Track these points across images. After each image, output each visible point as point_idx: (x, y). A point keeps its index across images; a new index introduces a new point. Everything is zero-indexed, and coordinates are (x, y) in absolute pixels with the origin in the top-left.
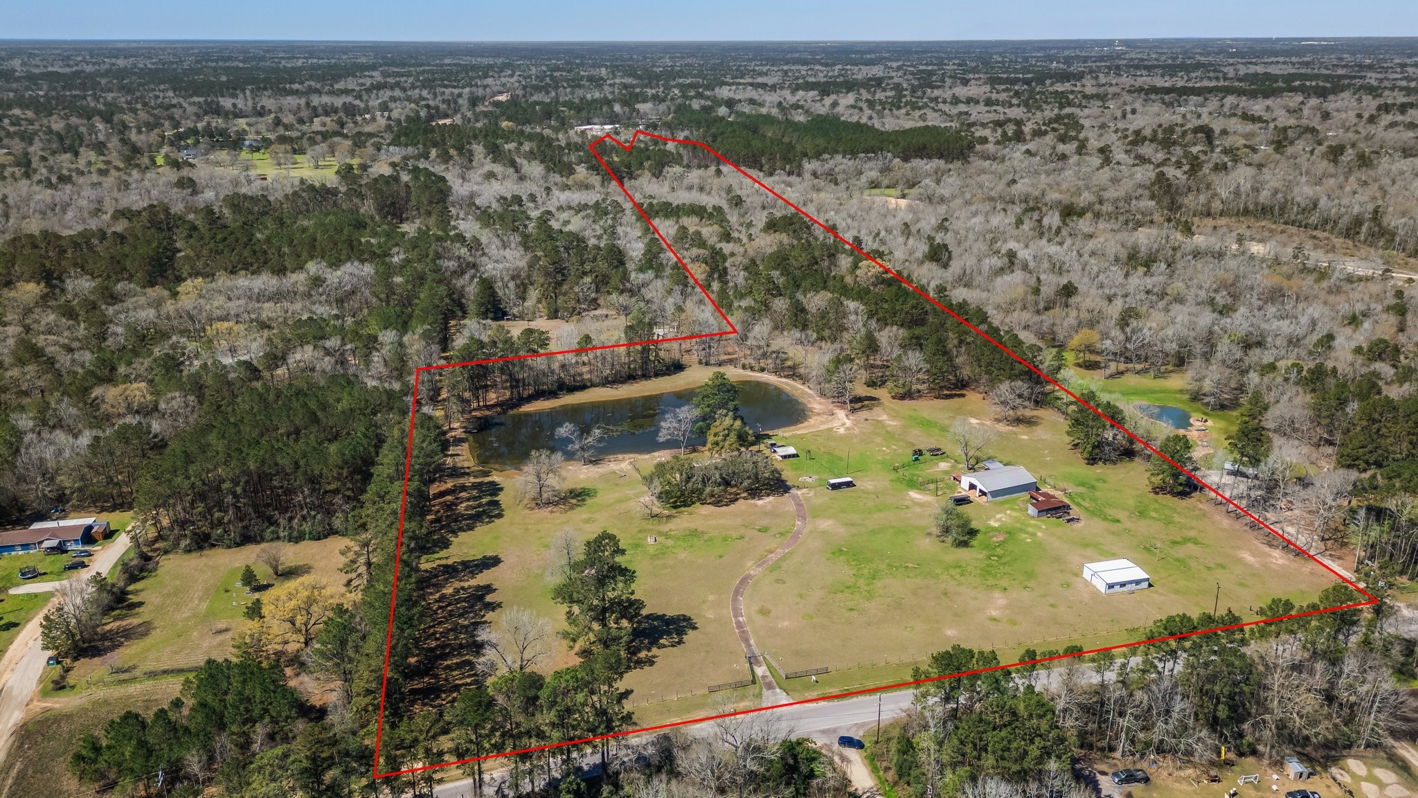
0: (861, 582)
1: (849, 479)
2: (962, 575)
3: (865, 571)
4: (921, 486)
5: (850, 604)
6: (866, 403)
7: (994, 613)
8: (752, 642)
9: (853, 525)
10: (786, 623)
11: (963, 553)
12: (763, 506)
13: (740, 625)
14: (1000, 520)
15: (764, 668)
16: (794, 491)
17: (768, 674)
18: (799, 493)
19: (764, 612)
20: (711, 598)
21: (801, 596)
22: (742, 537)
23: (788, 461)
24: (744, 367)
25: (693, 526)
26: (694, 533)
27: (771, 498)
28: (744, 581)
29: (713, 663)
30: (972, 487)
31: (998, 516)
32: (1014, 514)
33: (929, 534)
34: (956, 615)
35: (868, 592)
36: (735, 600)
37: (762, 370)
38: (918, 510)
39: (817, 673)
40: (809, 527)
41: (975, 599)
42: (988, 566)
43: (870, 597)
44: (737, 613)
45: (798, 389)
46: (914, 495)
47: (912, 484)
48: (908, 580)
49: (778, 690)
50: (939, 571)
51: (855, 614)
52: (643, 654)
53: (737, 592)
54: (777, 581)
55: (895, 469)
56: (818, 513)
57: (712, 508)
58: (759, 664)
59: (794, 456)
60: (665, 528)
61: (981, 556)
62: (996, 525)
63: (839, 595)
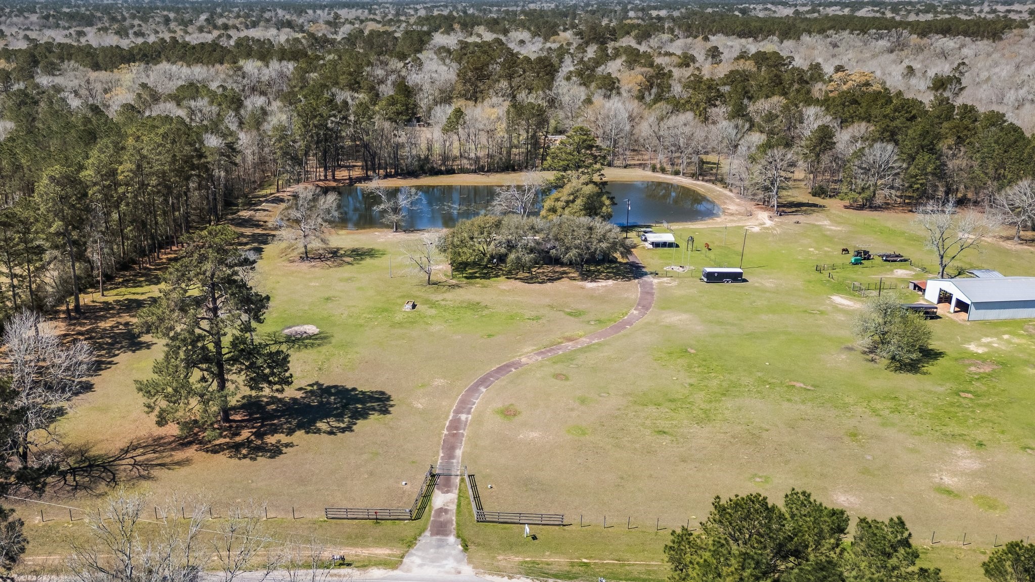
0: (699, 398)
1: (739, 270)
2: (896, 410)
3: (715, 383)
4: (856, 291)
5: (663, 424)
6: (805, 208)
7: (948, 481)
8: (459, 453)
9: (720, 323)
10: (534, 435)
11: (907, 380)
12: (592, 289)
13: (456, 425)
14: (986, 345)
15: (453, 496)
16: (645, 278)
17: (453, 507)
18: (656, 281)
19: (508, 413)
20: (439, 382)
21: (583, 401)
22: (538, 318)
23: (660, 250)
24: (654, 169)
25: (477, 299)
26: (474, 307)
27: (610, 282)
28: (503, 369)
29: (371, 474)
30: (945, 298)
31: (985, 340)
32: (1016, 340)
33: (850, 349)
34: (866, 471)
35: (705, 411)
36: (474, 389)
37: (677, 173)
38: (841, 317)
39: (543, 522)
40: (649, 317)
41: (914, 451)
42: (952, 404)
43: (706, 418)
44: (464, 406)
45: (713, 191)
46: (838, 299)
47: (841, 288)
48: (786, 405)
49: (452, 539)
50: (850, 400)
51: (666, 440)
52: (271, 440)
53: (484, 381)
54: (557, 376)
55: (818, 269)
56: (670, 303)
57: (519, 284)
58: (447, 487)
59: (671, 245)
60: (437, 297)
61: (940, 389)
62: (980, 351)
63: (651, 409)
